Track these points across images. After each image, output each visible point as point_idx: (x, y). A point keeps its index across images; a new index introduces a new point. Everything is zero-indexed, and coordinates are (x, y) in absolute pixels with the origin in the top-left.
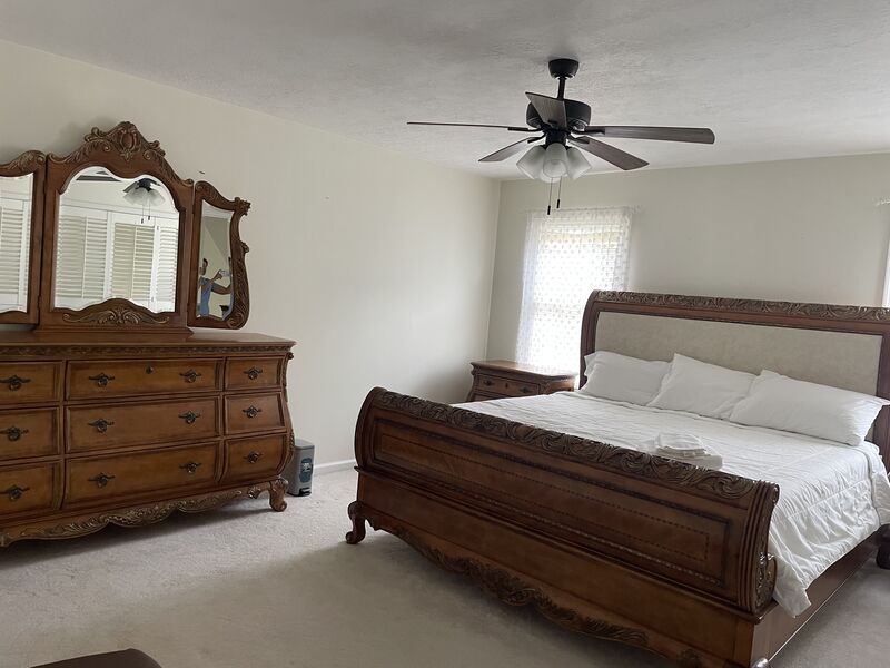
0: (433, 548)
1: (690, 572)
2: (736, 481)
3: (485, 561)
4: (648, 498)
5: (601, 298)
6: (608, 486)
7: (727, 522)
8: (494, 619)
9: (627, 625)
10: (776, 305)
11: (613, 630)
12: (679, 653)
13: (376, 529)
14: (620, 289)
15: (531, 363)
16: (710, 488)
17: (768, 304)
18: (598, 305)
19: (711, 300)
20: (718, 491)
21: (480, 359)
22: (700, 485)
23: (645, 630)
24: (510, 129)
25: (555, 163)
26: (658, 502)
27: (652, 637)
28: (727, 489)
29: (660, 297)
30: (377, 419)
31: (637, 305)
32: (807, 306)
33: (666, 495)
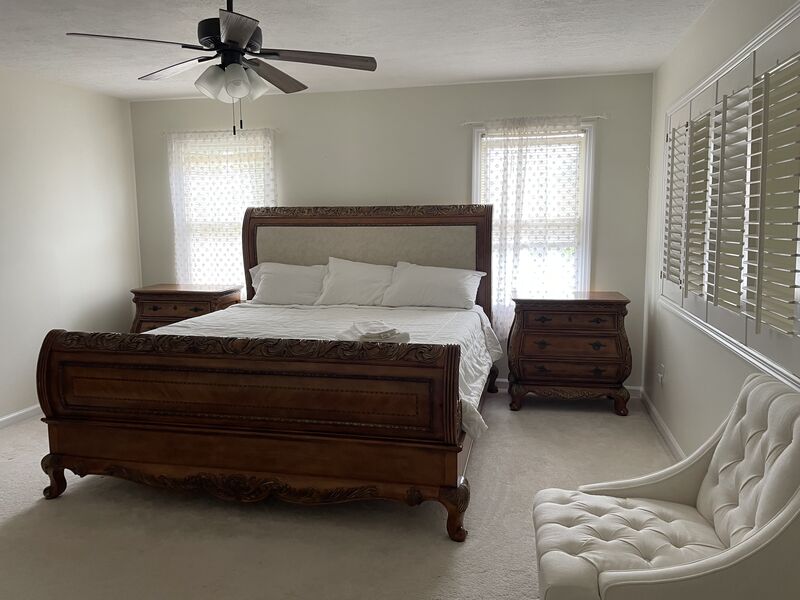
0: (157, 476)
1: (406, 428)
2: (431, 348)
3: (217, 472)
4: (365, 377)
5: (257, 214)
6: (331, 376)
7: (431, 381)
8: (235, 520)
9: (359, 484)
10: (401, 209)
11: (350, 492)
12: (405, 493)
13: (82, 476)
14: (272, 205)
15: (194, 283)
16: (414, 358)
17: (394, 209)
18: (254, 222)
19: (351, 209)
20: (420, 359)
21: (138, 287)
22: (406, 358)
23: (374, 484)
24: (185, 46)
25: (237, 84)
26: (375, 378)
27: (381, 487)
28: (426, 356)
29: (309, 209)
30: (63, 364)
31: (290, 218)
32: (423, 207)
33: (382, 371)
